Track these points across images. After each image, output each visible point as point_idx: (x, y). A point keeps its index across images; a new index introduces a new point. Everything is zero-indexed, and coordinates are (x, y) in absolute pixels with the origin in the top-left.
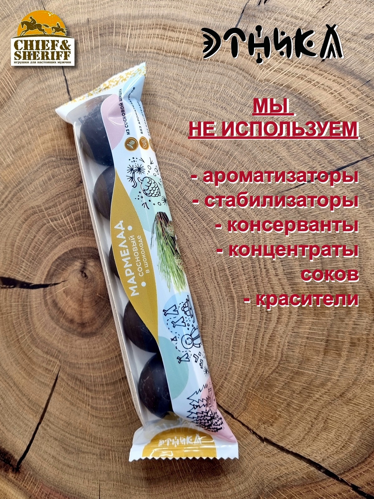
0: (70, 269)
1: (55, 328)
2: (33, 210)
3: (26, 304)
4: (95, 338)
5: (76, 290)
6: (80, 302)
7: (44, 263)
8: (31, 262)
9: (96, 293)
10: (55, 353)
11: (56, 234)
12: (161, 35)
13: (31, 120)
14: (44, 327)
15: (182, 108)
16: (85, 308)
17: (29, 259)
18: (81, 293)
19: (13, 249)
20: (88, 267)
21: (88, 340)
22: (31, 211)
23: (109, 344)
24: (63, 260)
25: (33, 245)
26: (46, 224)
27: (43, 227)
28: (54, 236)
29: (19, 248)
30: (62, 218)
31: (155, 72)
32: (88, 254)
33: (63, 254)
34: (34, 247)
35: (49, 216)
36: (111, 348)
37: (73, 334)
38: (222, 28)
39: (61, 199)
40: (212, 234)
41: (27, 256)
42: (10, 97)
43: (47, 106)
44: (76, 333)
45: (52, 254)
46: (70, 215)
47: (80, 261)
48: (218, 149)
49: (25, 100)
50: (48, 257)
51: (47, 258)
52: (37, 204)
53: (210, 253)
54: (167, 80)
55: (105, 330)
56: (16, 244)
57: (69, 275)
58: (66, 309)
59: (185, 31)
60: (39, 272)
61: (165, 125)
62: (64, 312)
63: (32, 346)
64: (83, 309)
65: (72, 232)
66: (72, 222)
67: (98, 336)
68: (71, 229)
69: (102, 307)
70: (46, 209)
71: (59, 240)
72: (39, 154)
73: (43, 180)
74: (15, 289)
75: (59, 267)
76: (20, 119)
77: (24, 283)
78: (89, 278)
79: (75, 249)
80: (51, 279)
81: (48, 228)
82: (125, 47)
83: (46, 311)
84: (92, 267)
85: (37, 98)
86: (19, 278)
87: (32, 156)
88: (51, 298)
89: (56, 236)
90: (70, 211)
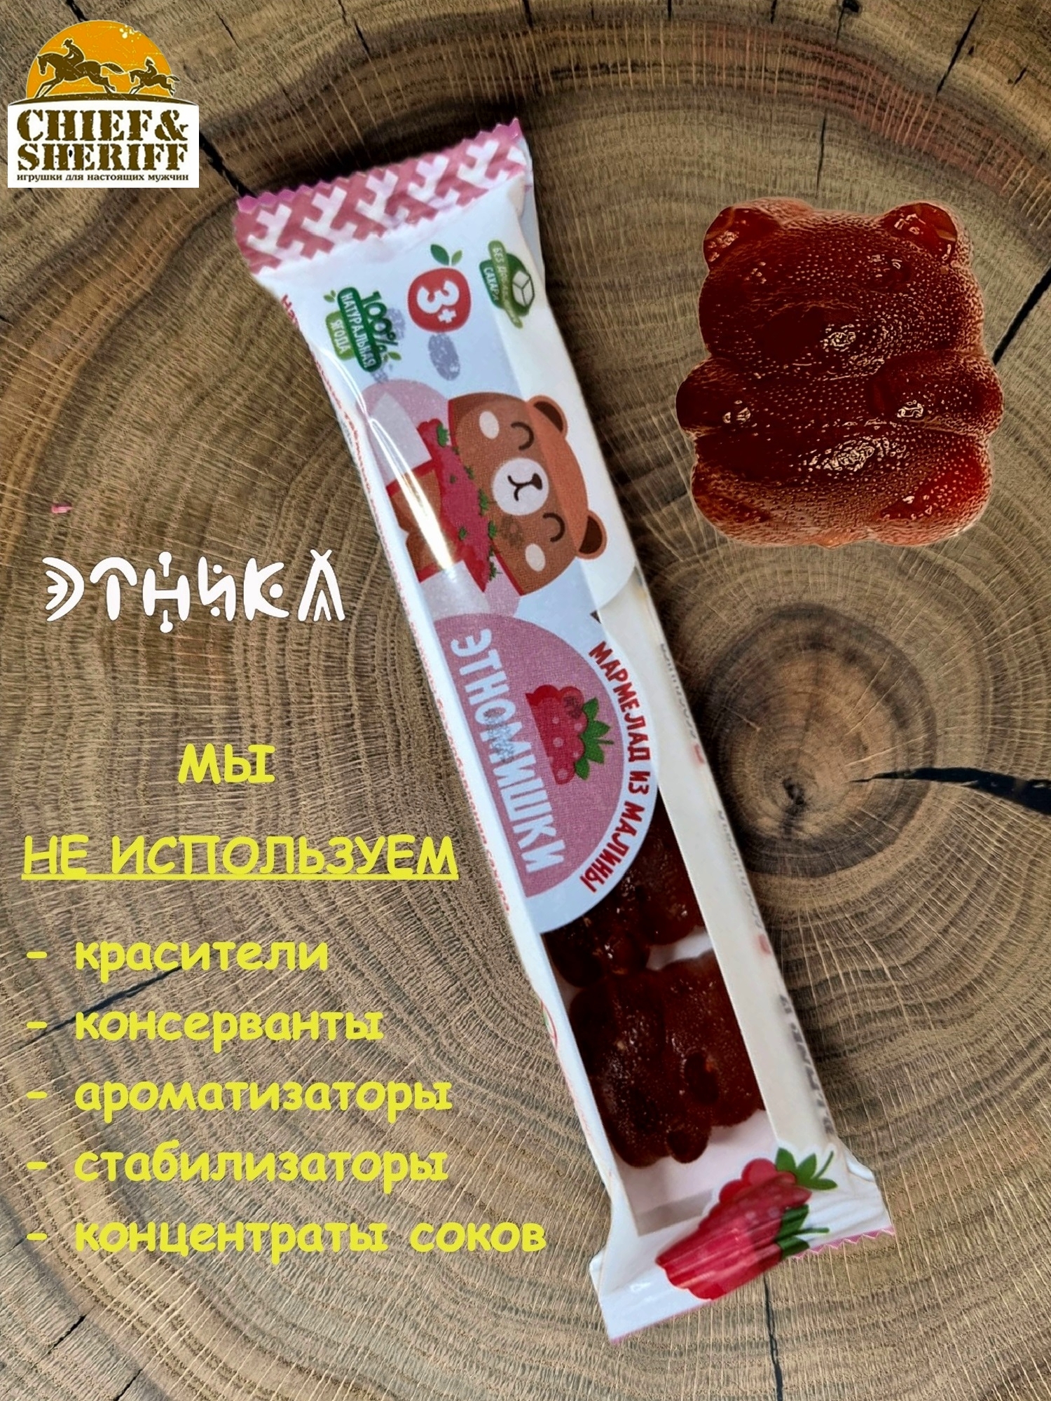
0: (839, 816)
1: (908, 642)
2: (942, 1017)
3: (997, 727)
4: (783, 602)
5: (824, 749)
6: (816, 714)
7: (923, 843)
8: (967, 854)
9: (761, 732)
10: (916, 569)
11: (874, 928)
13: (916, 1308)
14: (943, 650)
16: (805, 693)
17: (973, 864)
18: (812, 738)
19: (1024, 902)
20: (780, 813)
21: (805, 597)
22: (949, 1015)
23: (740, 580)
24: (857, 845)
25: (953, 909)
26: (903, 965)
27: (915, 959)
28: (881, 924)
29: (1001, 902)
30: (846, 974)
31: (490, 1375)
32: (775, 854)
33: (855, 862)
34: (950, 897)
35: (890, 988)
36: (736, 567)
37: (850, 620)
41: (977, 874)
43: (858, 1342)
44: (842, 623)
45: (893, 869)
46: (818, 979)
47: (802, 836)
49: (930, 1377)
50: (906, 861)
51: (911, 857)
52: (926, 1032)
53: (403, 806)
54: (457, 1345)
55: (747, 622)
56: (1011, 918)
57: (842, 799)
58: (864, 697)
60: (942, 818)
61: (482, 1206)
62: (874, 687)
63: (992, 597)
64: (809, 689)
65: (817, 927)
66: (815, 959)
67: (773, 605)
68: (821, 937)
69: (748, 690)
70: (896, 1012)
71: (865, 909)
72: (903, 1191)
73: (898, 1104)
74: (1031, 777)
75: (872, 827)
76: (957, 1319)
77: (996, 792)
78: (780, 781)
79: (813, 874)
80: (905, 793)
81: (899, 953)
83: (933, 696)
84: (766, 814)
85: (890, 1377)
86: (1012, 810)
87: (927, 1191)
88: (913, 736)
89: (871, 924)
90: (817, 992)
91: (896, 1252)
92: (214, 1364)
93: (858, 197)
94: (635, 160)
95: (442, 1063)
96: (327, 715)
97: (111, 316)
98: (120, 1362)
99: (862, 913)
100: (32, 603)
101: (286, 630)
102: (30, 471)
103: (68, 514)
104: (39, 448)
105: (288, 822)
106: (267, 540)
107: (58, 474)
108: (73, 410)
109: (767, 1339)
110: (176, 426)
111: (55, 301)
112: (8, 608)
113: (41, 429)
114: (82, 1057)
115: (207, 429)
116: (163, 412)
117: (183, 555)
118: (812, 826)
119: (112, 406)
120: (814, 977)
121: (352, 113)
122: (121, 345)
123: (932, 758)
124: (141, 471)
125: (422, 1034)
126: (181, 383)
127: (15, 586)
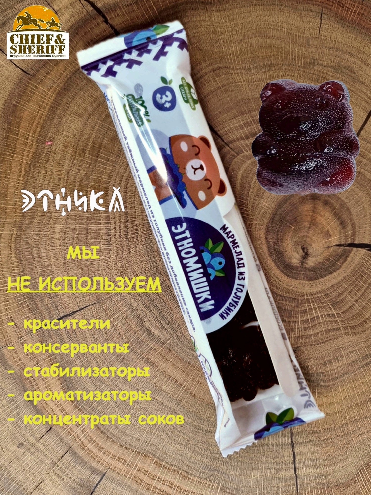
0: (320, 259)
1: (346, 198)
2: (355, 331)
5: (316, 235)
6: (313, 223)
7: (350, 270)
8: (365, 274)
9: (294, 229)
11: (332, 299)
12: (180, 492)
13: (343, 434)
14: (359, 201)
15: (171, 408)
16: (309, 215)
17: (367, 278)
18: (311, 232)
20: (300, 258)
22: (357, 331)
24: (326, 270)
25: (361, 293)
26: (342, 313)
27: (346, 311)
28: (334, 298)
30: (321, 315)
31: (193, 453)
32: (298, 272)
33: (325, 276)
34: (359, 289)
35: (337, 320)
38: (116, 482)
39: (320, 337)
40: (161, 270)
42: (366, 467)
43: (322, 445)
45: (339, 279)
46: (312, 317)
47: (307, 266)
48: (141, 356)
49: (347, 458)
50: (344, 276)
51: (345, 274)
52: (349, 336)
54: (181, 441)
57: (321, 253)
58: (330, 217)
59: (154, 490)
60: (357, 261)
61: (191, 393)
62: (334, 214)
64: (311, 214)
65: (311, 298)
66: (311, 310)
68: (313, 302)
69: (290, 214)
70: (339, 329)
71: (329, 292)
72: (339, 392)
73: (338, 362)
75: (332, 263)
76: (357, 438)
78: (300, 246)
79: (311, 280)
80: (344, 253)
81: (340, 308)
82: (221, 490)
83: (355, 218)
84: (295, 258)
85: (333, 458)
87: (348, 393)
88: (348, 232)
89: (331, 298)
90: (311, 321)
91: (336, 414)
92: (97, 446)
93: (333, 38)
94: (255, 23)
95: (178, 343)
96: (141, 219)
97: (68, 75)
98: (64, 444)
99: (328, 294)
100: (38, 176)
101: (127, 188)
102: (39, 129)
103: (51, 145)
104: (42, 121)
105: (126, 256)
106: (121, 156)
107: (48, 131)
108: (53, 109)
109: (290, 442)
110: (90, 115)
111: (48, 69)
112: (29, 178)
113: (42, 115)
114: (53, 337)
115: (101, 116)
116: (85, 110)
117: (91, 161)
118: (311, 262)
119: (68, 107)
120: (310, 316)
121: (154, 4)
122: (71, 85)
123: (354, 240)
124: (77, 130)
125: (172, 332)
126: (92, 99)
127: (32, 170)
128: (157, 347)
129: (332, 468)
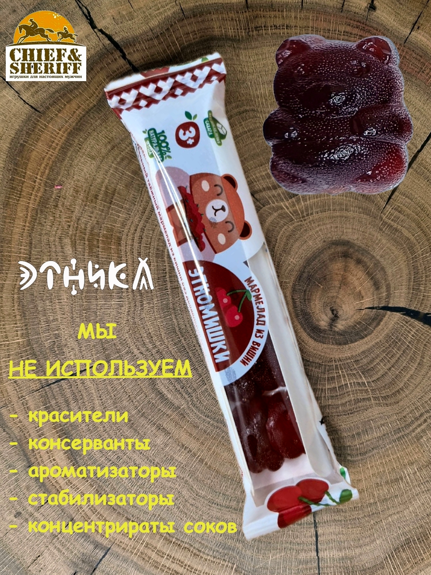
0: (351, 322)
1: (381, 257)
2: (387, 402)
3: (414, 292)
4: (334, 239)
5: (347, 296)
6: (344, 282)
7: (383, 335)
8: (400, 340)
9: (323, 288)
10: (386, 229)
11: (362, 366)
12: (191, 572)
13: (371, 513)
14: (395, 261)
15: (183, 479)
16: (340, 274)
17: (402, 344)
18: (342, 292)
19: (421, 360)
20: (328, 320)
21: (342, 237)
22: (389, 402)
23: (318, 229)
24: (357, 334)
25: (393, 360)
26: (373, 381)
27: (377, 379)
28: (365, 365)
29: (412, 359)
30: (351, 383)
32: (326, 336)
33: (356, 341)
34: (392, 356)
35: (367, 390)
36: (316, 224)
37: (360, 247)
38: (121, 558)
39: (348, 407)
40: (177, 329)
41: (403, 348)
42: (395, 551)
43: (348, 525)
44: (356, 248)
45: (371, 344)
46: (340, 385)
47: (336, 329)
48: (152, 421)
49: (374, 540)
50: (376, 341)
51: (378, 340)
52: (380, 408)
53: (184, 309)
55: (319, 246)
56: (415, 365)
57: (352, 316)
58: (363, 277)
59: (163, 568)
60: (390, 326)
61: (206, 464)
62: (367, 273)
63: (415, 241)
64: (342, 273)
65: (340, 365)
66: (339, 377)
67: (330, 239)
68: (341, 369)
69: (319, 272)
70: (369, 399)
71: (359, 358)
72: (368, 468)
73: (368, 435)
74: (426, 312)
75: (363, 328)
76: (386, 518)
77: (412, 317)
78: (329, 308)
79: (340, 344)
80: (377, 315)
81: (371, 376)
82: (236, 571)
83: (390, 278)
84: (323, 320)
85: (359, 540)
86: (418, 324)
87: (377, 469)
88: (381, 293)
89: (361, 365)
90: (339, 390)
91: (364, 491)
95: (194, 409)
96: (156, 272)
97: (81, 113)
98: (65, 515)
99: (358, 360)
100: (45, 222)
101: (142, 238)
102: (47, 171)
103: (61, 189)
104: (51, 163)
105: (139, 312)
106: (136, 203)
107: (58, 174)
108: (64, 149)
109: (313, 521)
110: (104, 157)
111: (59, 106)
112: (36, 224)
113: (52, 156)
114: (57, 397)
115: (115, 159)
116: (99, 152)
117: (104, 207)
118: (340, 326)
119: (80, 149)
120: (338, 384)
121: (177, 39)
122: (84, 125)
123: (388, 302)
124: (90, 174)
125: (187, 396)
126: (107, 140)
127: (39, 216)
128: (169, 412)
129: (358, 551)
